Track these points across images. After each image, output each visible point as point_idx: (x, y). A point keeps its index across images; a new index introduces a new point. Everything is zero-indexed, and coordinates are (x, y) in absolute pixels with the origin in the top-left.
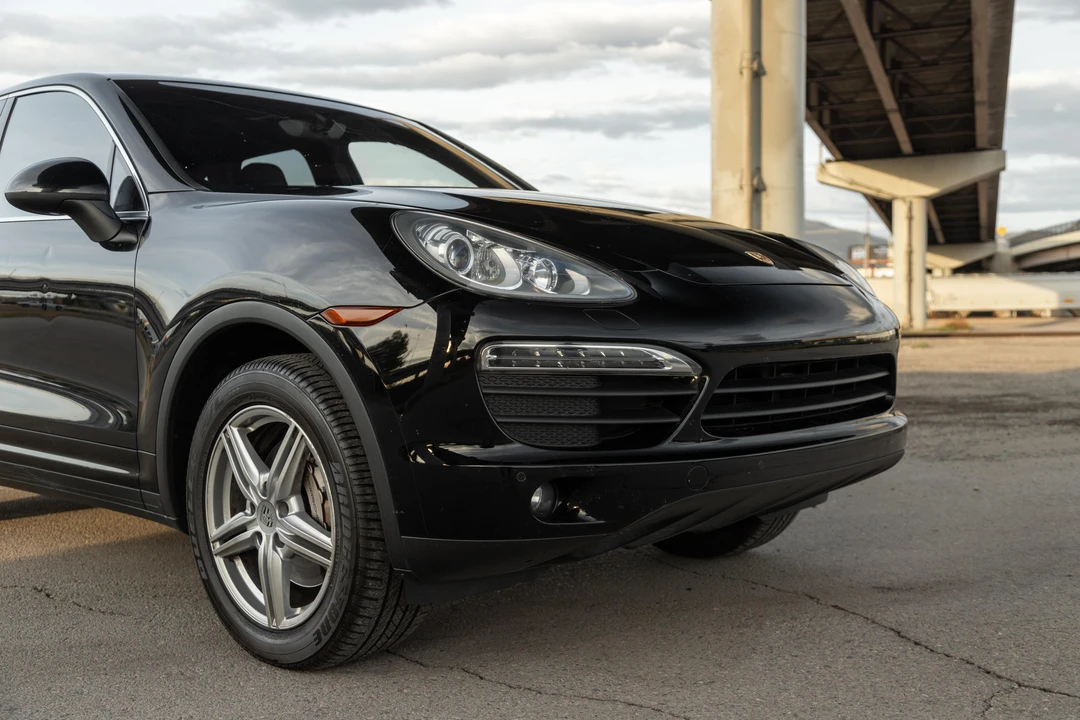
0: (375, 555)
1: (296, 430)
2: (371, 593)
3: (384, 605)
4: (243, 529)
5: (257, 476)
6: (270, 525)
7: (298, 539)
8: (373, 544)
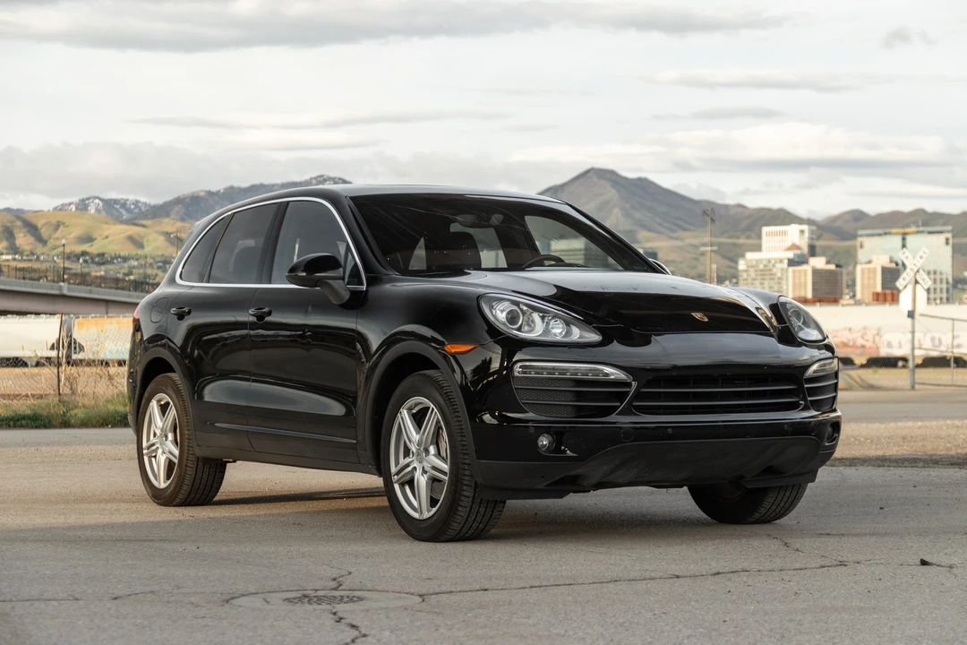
0: (467, 472)
1: (433, 409)
2: (465, 493)
3: (473, 501)
4: (408, 465)
5: (415, 436)
6: (420, 462)
7: (434, 468)
8: (466, 467)
